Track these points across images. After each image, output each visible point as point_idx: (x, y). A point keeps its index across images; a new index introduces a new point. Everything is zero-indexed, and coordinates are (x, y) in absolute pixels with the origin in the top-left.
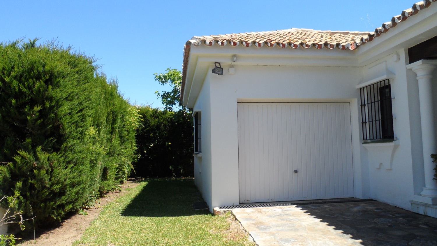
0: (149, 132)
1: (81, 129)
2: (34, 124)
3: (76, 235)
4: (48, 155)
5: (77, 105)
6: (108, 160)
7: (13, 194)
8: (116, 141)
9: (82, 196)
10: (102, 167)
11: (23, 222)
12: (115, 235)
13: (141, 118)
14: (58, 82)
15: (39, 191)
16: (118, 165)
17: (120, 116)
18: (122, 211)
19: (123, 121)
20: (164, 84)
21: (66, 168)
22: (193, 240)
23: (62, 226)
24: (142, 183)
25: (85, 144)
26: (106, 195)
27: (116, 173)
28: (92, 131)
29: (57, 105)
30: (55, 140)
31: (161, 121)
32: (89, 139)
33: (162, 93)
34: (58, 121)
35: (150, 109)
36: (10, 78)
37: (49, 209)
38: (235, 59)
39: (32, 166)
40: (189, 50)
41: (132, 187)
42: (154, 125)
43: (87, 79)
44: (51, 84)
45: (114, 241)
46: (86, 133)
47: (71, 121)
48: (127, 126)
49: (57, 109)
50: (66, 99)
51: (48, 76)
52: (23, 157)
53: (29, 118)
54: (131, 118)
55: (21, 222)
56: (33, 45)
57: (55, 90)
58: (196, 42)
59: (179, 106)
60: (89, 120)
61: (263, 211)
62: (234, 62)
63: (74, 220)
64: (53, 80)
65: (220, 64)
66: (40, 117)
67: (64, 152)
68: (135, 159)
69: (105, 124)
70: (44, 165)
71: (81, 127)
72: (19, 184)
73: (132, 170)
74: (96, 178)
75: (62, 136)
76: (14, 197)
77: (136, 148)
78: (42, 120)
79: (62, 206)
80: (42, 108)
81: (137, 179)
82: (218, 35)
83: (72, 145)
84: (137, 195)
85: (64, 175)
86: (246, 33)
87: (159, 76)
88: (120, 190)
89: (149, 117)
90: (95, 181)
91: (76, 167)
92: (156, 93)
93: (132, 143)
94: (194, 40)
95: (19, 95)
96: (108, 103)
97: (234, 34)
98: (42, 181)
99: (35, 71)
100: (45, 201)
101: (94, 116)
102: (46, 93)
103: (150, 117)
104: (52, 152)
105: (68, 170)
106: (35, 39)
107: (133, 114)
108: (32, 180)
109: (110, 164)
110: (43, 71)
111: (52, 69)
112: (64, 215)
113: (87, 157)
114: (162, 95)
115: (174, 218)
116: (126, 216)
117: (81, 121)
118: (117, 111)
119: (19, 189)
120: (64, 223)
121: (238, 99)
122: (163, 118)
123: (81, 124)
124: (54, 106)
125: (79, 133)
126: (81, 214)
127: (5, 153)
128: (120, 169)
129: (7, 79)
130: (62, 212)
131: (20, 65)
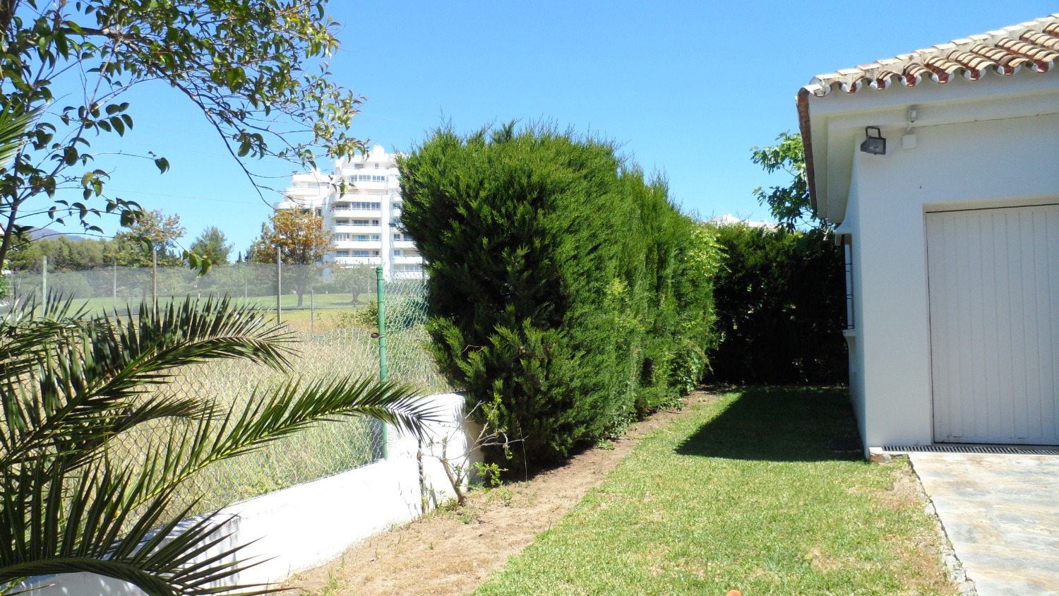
0: (743, 282)
1: (596, 285)
2: (518, 280)
3: (593, 481)
4: (542, 334)
5: (587, 240)
6: (653, 344)
7: (492, 399)
8: (667, 304)
9: (602, 413)
10: (639, 358)
11: (509, 444)
12: (661, 484)
13: (723, 251)
14: (554, 201)
15: (529, 398)
16: (675, 354)
17: (673, 253)
18: (679, 446)
19: (682, 261)
20: (775, 169)
21: (572, 358)
22: (807, 502)
23: (569, 464)
24: (728, 394)
25: (605, 313)
26: (650, 417)
27: (671, 373)
28: (617, 287)
29: (554, 243)
30: (552, 307)
31: (772, 255)
32: (613, 302)
33: (770, 192)
34: (557, 272)
35: (745, 229)
36: (478, 201)
37: (546, 430)
38: (914, 114)
39: (518, 353)
40: (807, 106)
41: (706, 403)
42: (754, 266)
43: (603, 187)
44: (542, 207)
45: (658, 493)
46: (605, 290)
47: (578, 270)
48: (690, 272)
49: (554, 250)
50: (569, 230)
51: (536, 193)
52: (503, 338)
53: (509, 269)
54: (700, 254)
55: (506, 445)
56: (508, 133)
57: (550, 216)
58: (821, 87)
59: (811, 218)
60: (612, 265)
61: (987, 462)
62: (913, 122)
63: (590, 456)
64: (545, 199)
65: (879, 130)
66: (527, 267)
67: (567, 328)
68: (714, 344)
69: (644, 270)
70: (537, 352)
71: (597, 280)
72: (499, 384)
73: (707, 366)
74: (628, 379)
75: (563, 298)
76: (493, 404)
77: (714, 318)
78: (530, 272)
79: (567, 428)
80: (529, 251)
81: (720, 387)
82: (876, 62)
83: (582, 315)
84: (713, 418)
85: (570, 370)
86: (954, 43)
87: (761, 152)
88: (679, 408)
89: (742, 248)
90: (627, 385)
91: (590, 356)
92: (756, 191)
93: (705, 308)
94: (815, 84)
95: (493, 230)
96: (648, 227)
97: (919, 51)
98: (533, 379)
99: (516, 186)
100: (540, 415)
101: (620, 255)
102: (535, 223)
103: (744, 248)
104: (548, 329)
105: (576, 361)
106: (513, 122)
107: (706, 243)
108: (518, 378)
109: (657, 352)
110: (529, 184)
111: (543, 178)
112: (571, 444)
113: (609, 338)
114: (770, 197)
115: (781, 464)
116: (684, 455)
117: (597, 269)
118: (667, 241)
119: (500, 392)
120: (572, 461)
121: (924, 207)
122: (775, 247)
123: (596, 274)
124: (548, 245)
125: (594, 293)
126: (601, 448)
127: (476, 329)
128: (679, 364)
129: (474, 205)
130: (569, 439)
131: (492, 177)
